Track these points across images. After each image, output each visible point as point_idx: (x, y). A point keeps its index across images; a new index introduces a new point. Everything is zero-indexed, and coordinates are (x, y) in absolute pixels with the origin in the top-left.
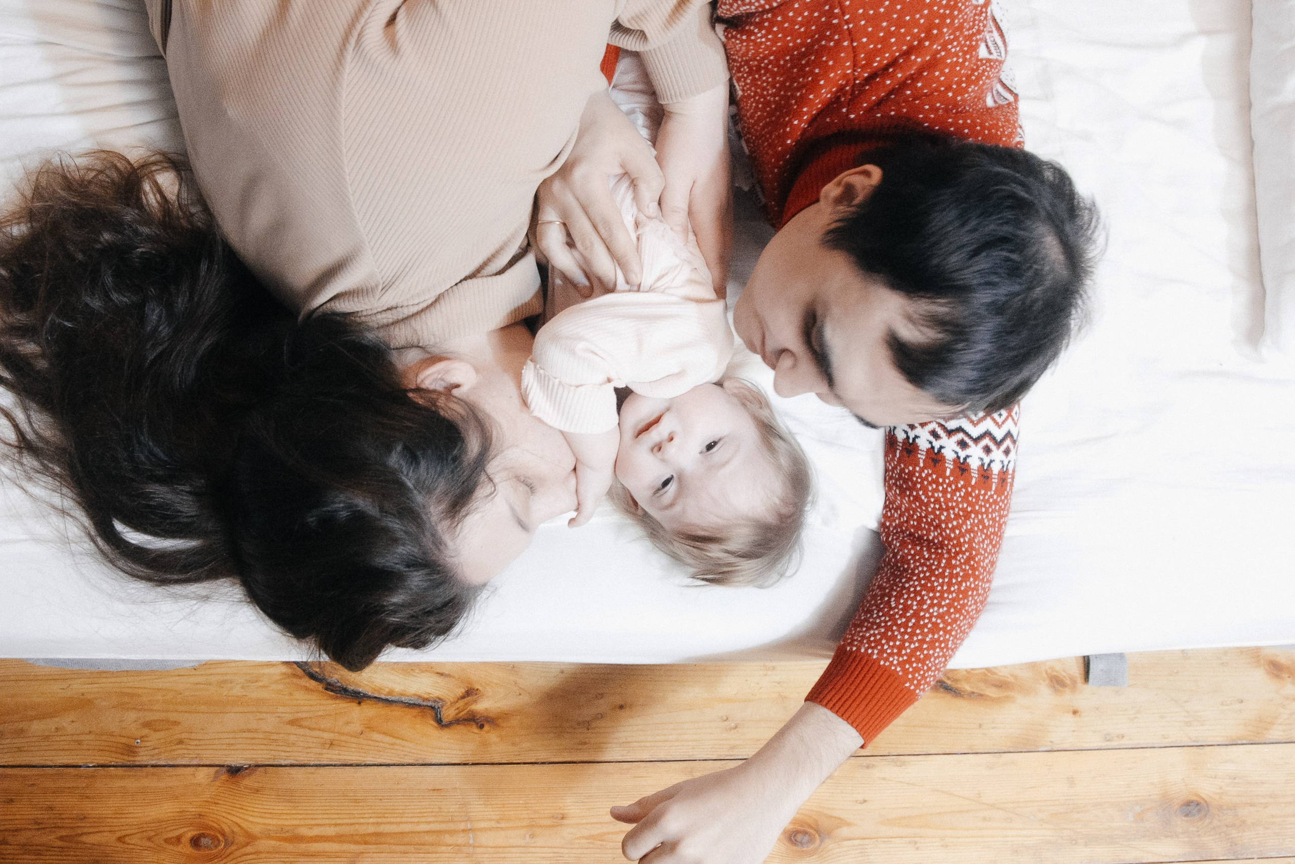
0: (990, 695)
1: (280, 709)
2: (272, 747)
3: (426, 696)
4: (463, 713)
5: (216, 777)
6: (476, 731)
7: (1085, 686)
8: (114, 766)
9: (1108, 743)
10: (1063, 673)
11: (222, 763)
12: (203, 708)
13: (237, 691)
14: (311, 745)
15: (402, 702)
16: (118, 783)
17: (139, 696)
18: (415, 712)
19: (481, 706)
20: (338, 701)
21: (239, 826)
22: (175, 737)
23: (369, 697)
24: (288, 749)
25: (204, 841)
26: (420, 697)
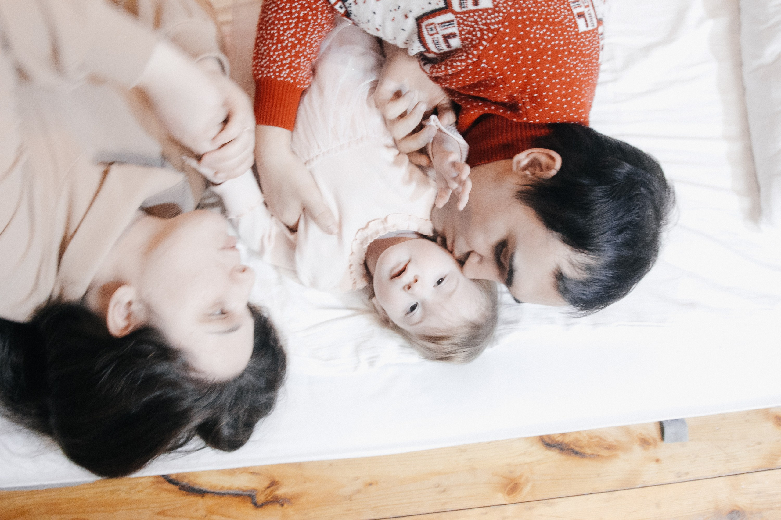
0: (603, 454)
1: (152, 505)
3: (245, 489)
4: (270, 497)
6: (278, 507)
7: (661, 443)
9: (679, 479)
10: (648, 436)
12: (103, 508)
15: (230, 493)
17: (59, 504)
18: (238, 499)
19: (281, 492)
20: (188, 497)
23: (208, 493)
26: (241, 490)
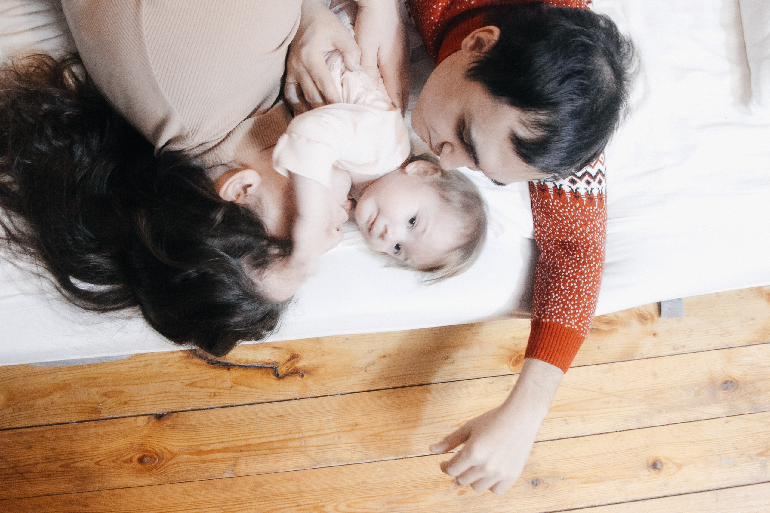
0: (603, 329)
1: (182, 378)
2: (179, 401)
3: (267, 361)
4: (290, 370)
5: (149, 421)
6: (299, 378)
7: (660, 319)
8: (87, 421)
9: (675, 351)
10: (646, 313)
11: (152, 413)
12: (137, 382)
13: (156, 370)
14: (203, 397)
15: (254, 366)
16: (92, 431)
17: (97, 378)
18: (261, 371)
19: (300, 364)
20: (216, 370)
21: (166, 448)
22: (123, 400)
23: (234, 365)
24: (190, 401)
25: (146, 459)
26: (264, 362)
